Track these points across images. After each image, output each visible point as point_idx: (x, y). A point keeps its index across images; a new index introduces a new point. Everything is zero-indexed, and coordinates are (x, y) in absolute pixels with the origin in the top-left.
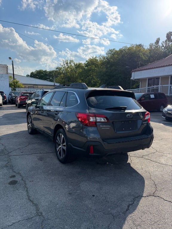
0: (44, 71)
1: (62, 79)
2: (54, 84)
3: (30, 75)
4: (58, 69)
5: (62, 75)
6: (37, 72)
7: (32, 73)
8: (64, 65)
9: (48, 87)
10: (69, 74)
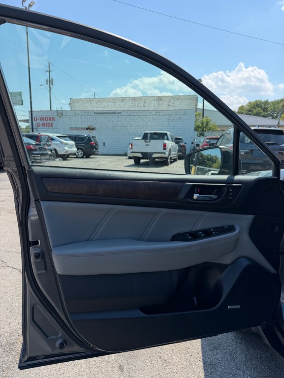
2: (278, 123)
7: (241, 108)
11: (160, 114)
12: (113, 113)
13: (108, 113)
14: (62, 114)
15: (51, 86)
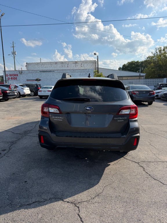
0: (136, 62)
1: (152, 68)
2: (140, 74)
3: (122, 67)
4: (149, 58)
5: (152, 64)
6: (129, 64)
7: (124, 66)
8: (157, 53)
9: (133, 78)
10: (161, 62)
11: (76, 71)
12: (50, 71)
13: (47, 71)
14: (22, 72)
15: (15, 55)
